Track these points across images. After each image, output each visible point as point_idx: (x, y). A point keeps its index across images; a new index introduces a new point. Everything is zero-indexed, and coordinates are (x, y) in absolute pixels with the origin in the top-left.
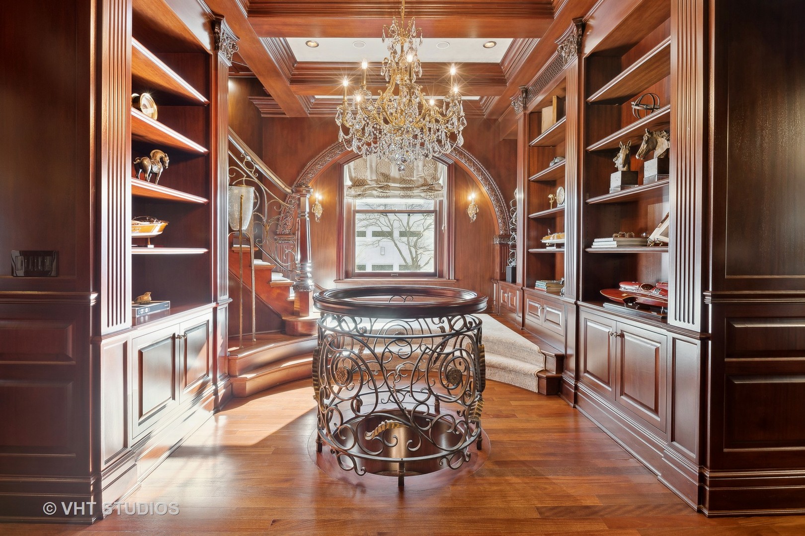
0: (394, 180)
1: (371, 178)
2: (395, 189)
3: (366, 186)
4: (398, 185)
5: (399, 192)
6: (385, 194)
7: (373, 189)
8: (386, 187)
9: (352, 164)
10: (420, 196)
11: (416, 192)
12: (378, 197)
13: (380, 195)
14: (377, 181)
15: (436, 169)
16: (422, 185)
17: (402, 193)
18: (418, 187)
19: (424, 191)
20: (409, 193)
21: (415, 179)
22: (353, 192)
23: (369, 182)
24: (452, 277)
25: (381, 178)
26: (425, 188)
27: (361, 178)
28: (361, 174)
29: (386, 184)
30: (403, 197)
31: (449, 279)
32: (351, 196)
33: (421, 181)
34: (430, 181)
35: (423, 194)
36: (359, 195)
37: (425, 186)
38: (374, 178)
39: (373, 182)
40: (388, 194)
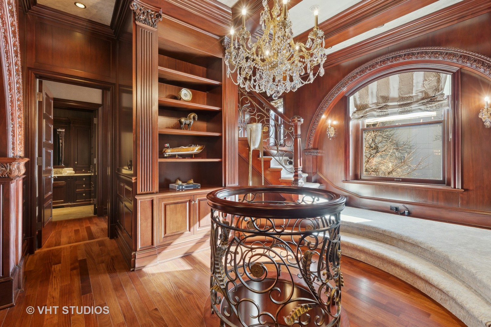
0: (393, 100)
1: (372, 102)
2: (394, 107)
3: (367, 109)
4: (396, 103)
5: (397, 109)
6: (384, 113)
7: (373, 110)
8: (386, 107)
9: (357, 94)
10: (420, 109)
11: (414, 106)
12: (379, 116)
13: (380, 114)
14: (377, 104)
15: (439, 81)
16: (423, 99)
17: (400, 109)
18: (417, 102)
19: (424, 104)
20: (407, 108)
21: (414, 94)
22: (356, 116)
23: (371, 106)
24: (459, 185)
25: (381, 100)
26: (425, 101)
27: (364, 104)
28: (364, 101)
29: (384, 104)
30: (401, 113)
31: (455, 187)
32: (355, 119)
33: (421, 95)
34: (431, 94)
35: (422, 107)
36: (362, 117)
37: (427, 99)
38: (375, 101)
39: (374, 105)
40: (387, 113)
